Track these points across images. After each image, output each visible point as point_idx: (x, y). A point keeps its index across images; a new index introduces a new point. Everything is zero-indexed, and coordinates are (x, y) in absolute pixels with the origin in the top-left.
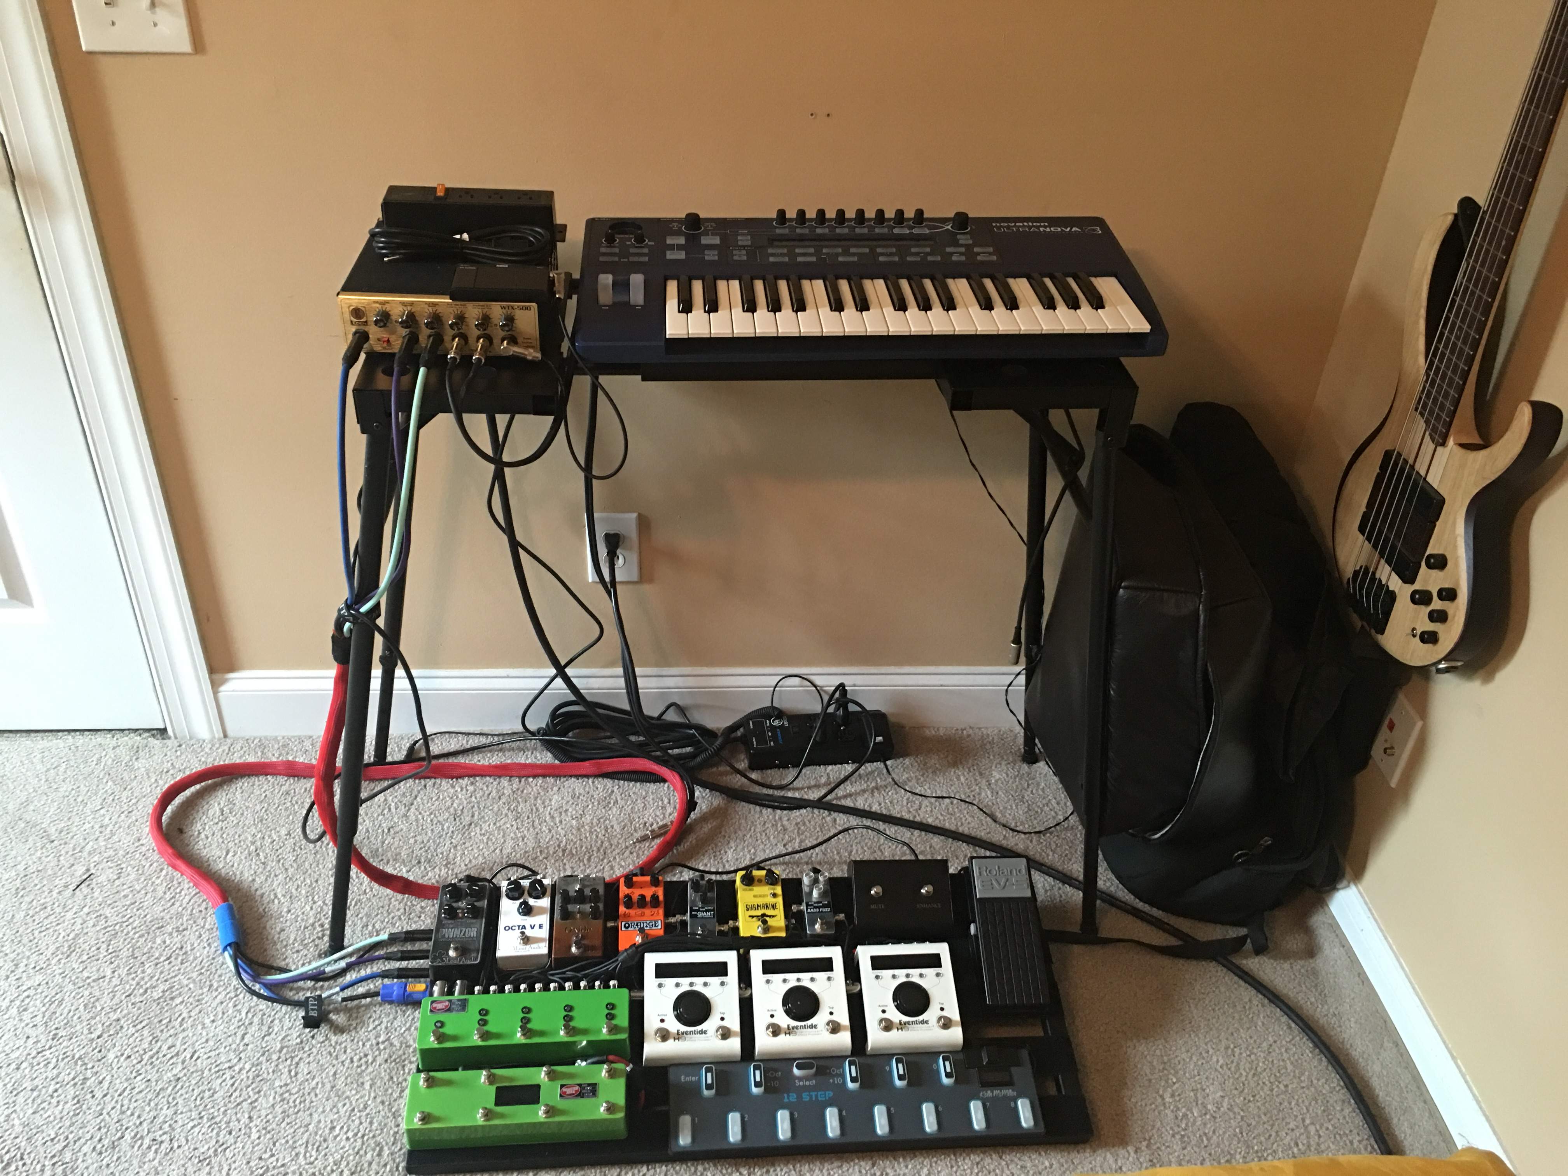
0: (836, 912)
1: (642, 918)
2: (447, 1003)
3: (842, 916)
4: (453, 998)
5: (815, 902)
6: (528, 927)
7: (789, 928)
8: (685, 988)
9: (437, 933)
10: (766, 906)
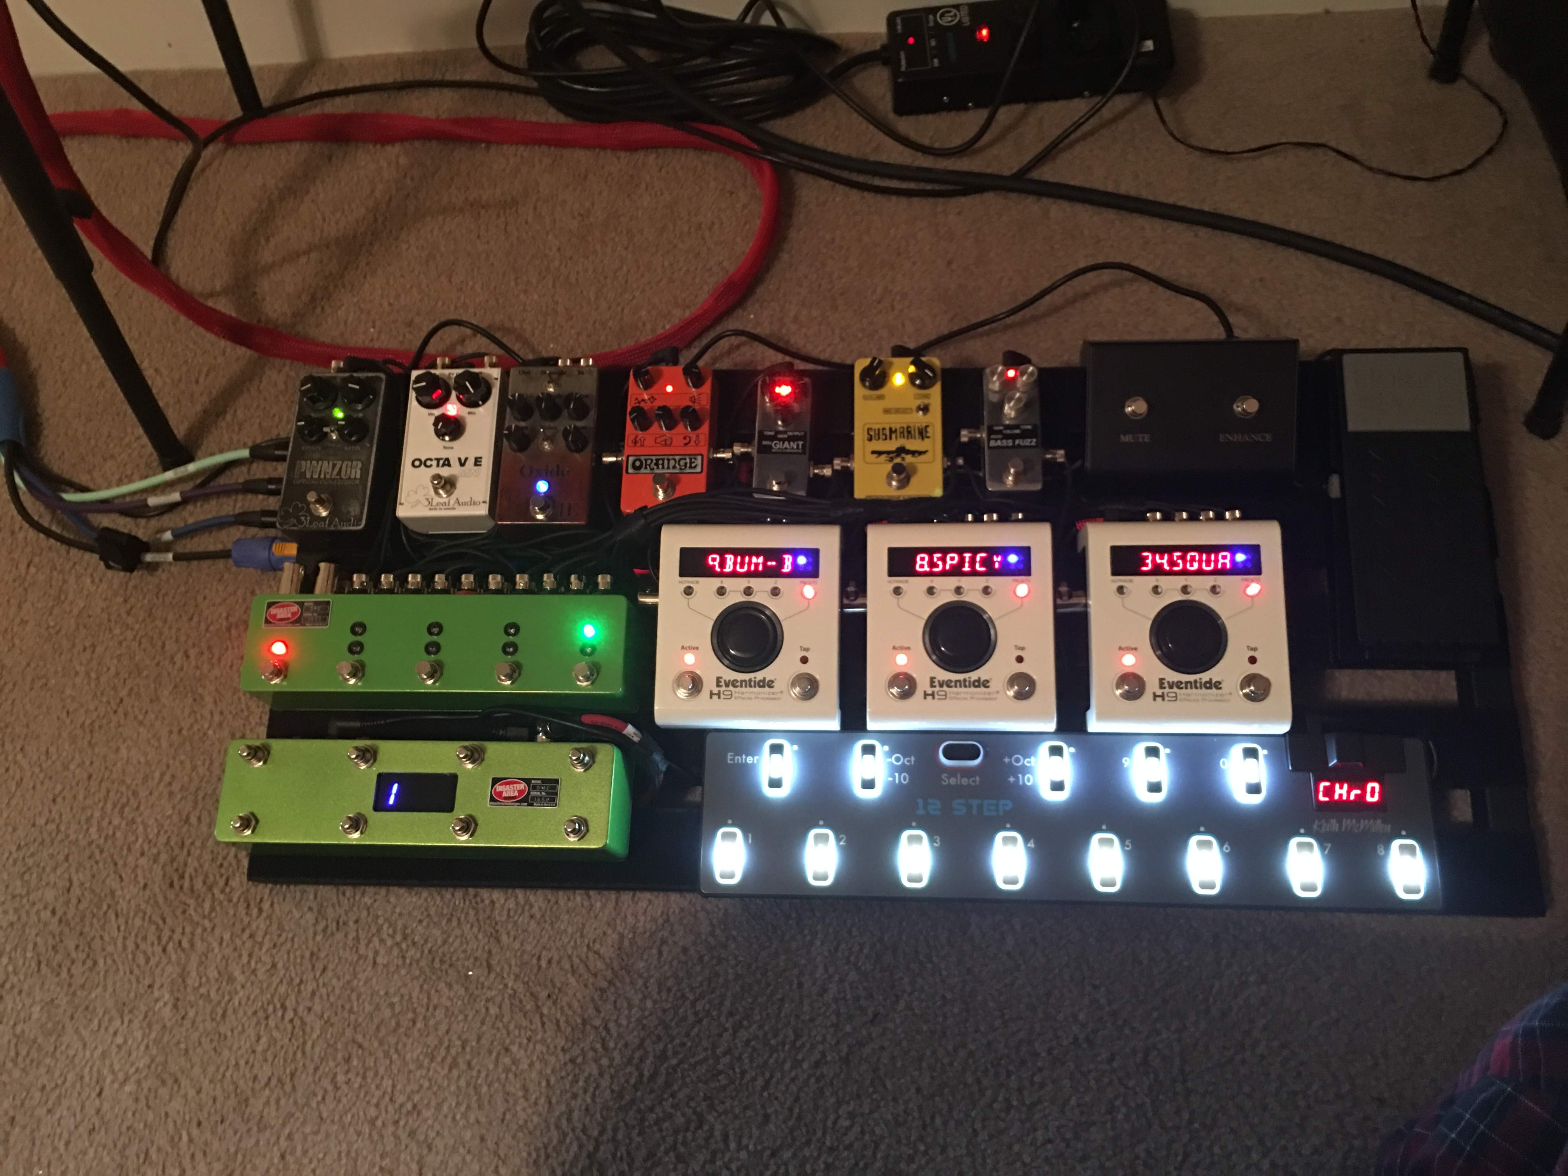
0: (1048, 444)
1: (666, 450)
2: (295, 608)
3: (1060, 455)
4: (308, 599)
5: (1007, 427)
6: (454, 462)
7: (950, 477)
8: (735, 596)
9: (291, 468)
10: (907, 432)
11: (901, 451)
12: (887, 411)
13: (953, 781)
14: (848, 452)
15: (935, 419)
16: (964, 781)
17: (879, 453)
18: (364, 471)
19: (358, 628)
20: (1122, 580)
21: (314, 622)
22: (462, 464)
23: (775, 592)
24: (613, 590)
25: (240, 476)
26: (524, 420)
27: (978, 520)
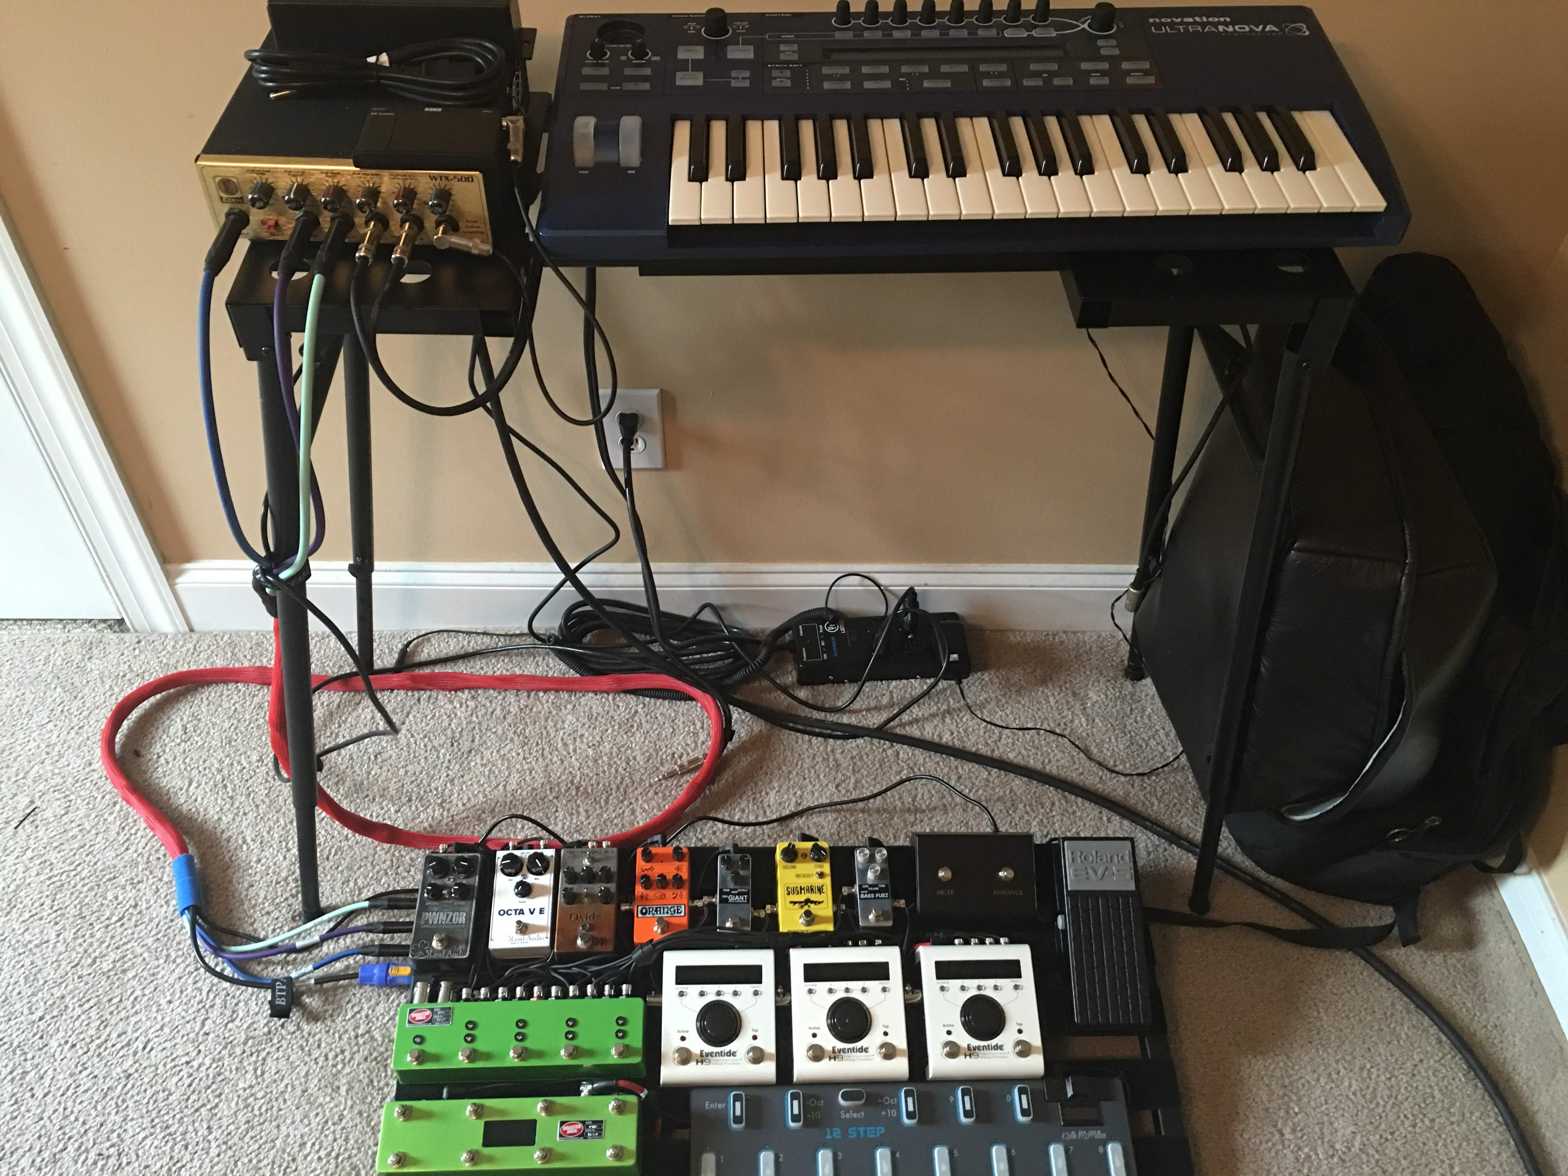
0: (895, 896)
1: (662, 902)
2: (428, 1013)
3: (902, 903)
5: (870, 886)
8: (711, 998)
9: (419, 916)
10: (811, 890)
12: (798, 876)
13: (848, 1115)
14: (774, 901)
15: (827, 882)
16: (855, 1115)
19: (471, 1025)
20: (943, 982)
21: (442, 1022)
24: (633, 995)
27: (855, 945)
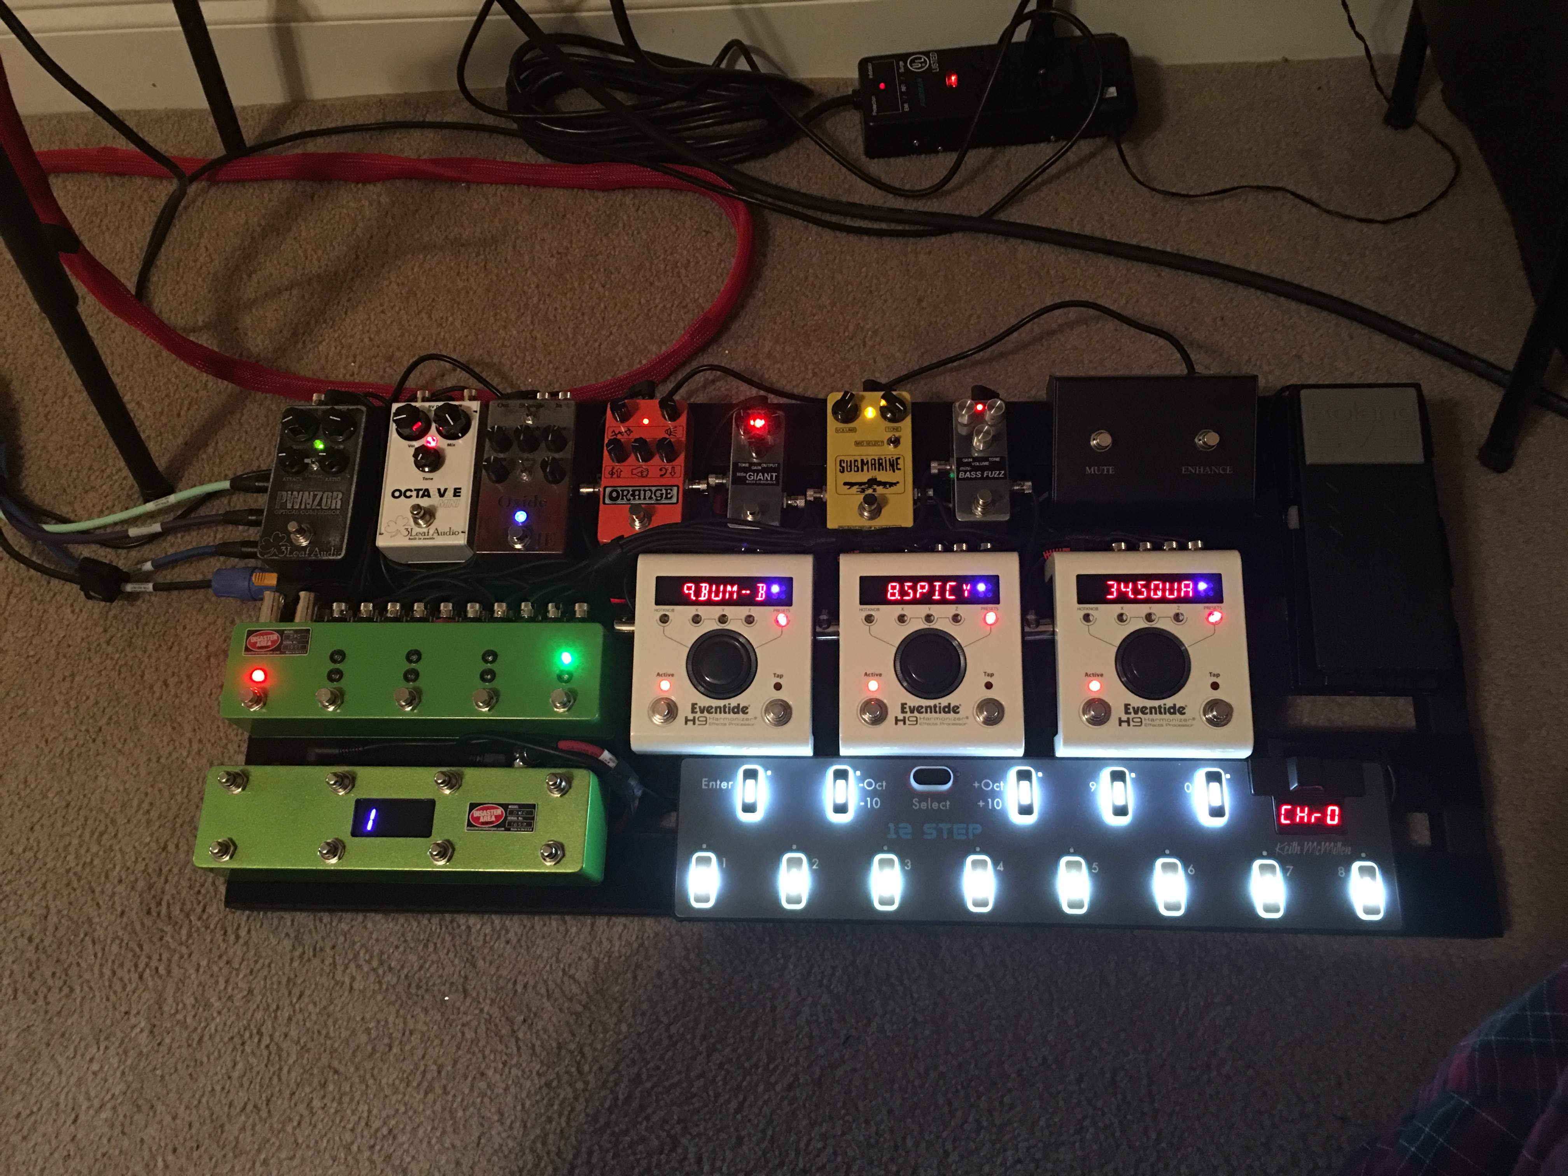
0: (1016, 476)
1: (642, 482)
2: (275, 636)
3: (1027, 487)
4: (287, 627)
5: (976, 459)
6: (434, 493)
7: (920, 508)
8: (710, 625)
9: (273, 498)
10: (879, 464)
11: (873, 482)
12: (858, 444)
13: (924, 805)
14: (821, 483)
15: (906, 450)
16: (935, 805)
17: (851, 485)
18: (345, 502)
19: (338, 656)
20: (1088, 608)
21: (293, 651)
22: (442, 495)
23: (749, 620)
24: (590, 618)
25: (219, 507)
26: (501, 452)
27: (948, 549)
